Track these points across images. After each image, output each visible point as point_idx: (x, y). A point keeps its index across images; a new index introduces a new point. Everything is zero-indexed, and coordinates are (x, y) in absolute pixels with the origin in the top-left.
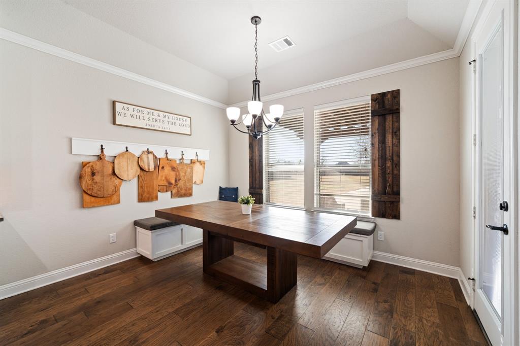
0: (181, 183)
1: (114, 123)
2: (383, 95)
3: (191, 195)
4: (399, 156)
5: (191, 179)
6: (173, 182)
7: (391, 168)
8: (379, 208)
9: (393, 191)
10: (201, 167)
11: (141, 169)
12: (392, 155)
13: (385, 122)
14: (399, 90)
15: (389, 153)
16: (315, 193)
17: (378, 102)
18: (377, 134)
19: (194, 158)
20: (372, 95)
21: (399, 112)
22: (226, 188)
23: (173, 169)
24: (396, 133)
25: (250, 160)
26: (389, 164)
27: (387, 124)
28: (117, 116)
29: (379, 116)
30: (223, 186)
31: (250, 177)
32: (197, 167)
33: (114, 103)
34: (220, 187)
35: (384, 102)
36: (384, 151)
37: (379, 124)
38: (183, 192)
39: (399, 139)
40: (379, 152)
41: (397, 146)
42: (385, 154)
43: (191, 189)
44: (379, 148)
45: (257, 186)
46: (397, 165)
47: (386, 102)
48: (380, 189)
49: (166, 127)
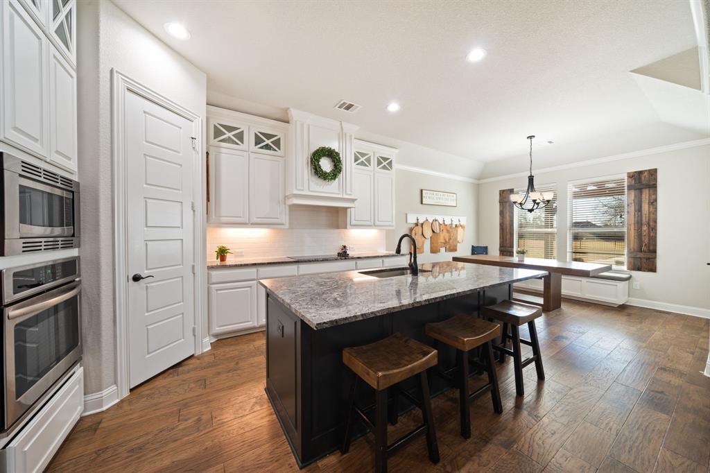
0: (451, 241)
1: (422, 203)
2: (640, 173)
3: (456, 250)
4: (655, 222)
5: (456, 239)
6: (447, 240)
7: (647, 231)
8: (634, 263)
9: (649, 249)
10: (462, 230)
11: (433, 232)
12: (649, 220)
13: (641, 195)
14: (656, 169)
15: (645, 220)
16: (568, 250)
17: (635, 179)
18: (633, 204)
19: (458, 223)
20: (628, 173)
21: (656, 187)
22: (477, 247)
23: (448, 231)
24: (653, 203)
25: (500, 225)
26: (645, 228)
27: (643, 196)
28: (424, 199)
29: (635, 189)
30: (475, 245)
31: (500, 238)
32: (460, 230)
33: (422, 191)
34: (473, 246)
35: (640, 178)
36: (639, 218)
37: (635, 196)
38: (452, 248)
39: (656, 208)
40: (635, 217)
41: (654, 214)
42: (641, 220)
43: (456, 246)
44: (635, 215)
45: (509, 245)
46: (653, 229)
47: (643, 178)
48: (636, 248)
49: (441, 202)
